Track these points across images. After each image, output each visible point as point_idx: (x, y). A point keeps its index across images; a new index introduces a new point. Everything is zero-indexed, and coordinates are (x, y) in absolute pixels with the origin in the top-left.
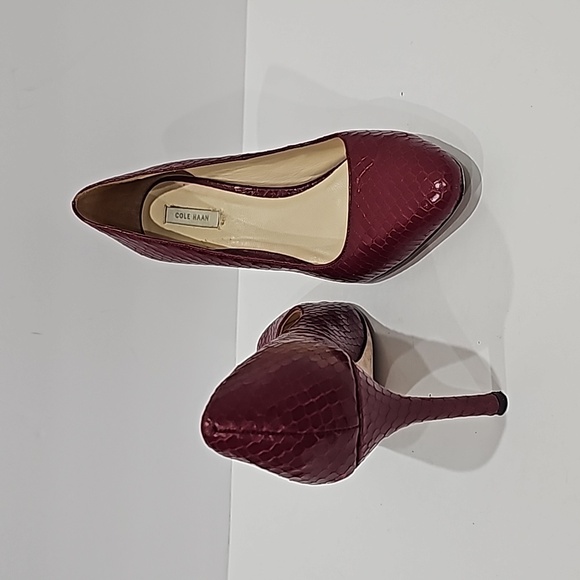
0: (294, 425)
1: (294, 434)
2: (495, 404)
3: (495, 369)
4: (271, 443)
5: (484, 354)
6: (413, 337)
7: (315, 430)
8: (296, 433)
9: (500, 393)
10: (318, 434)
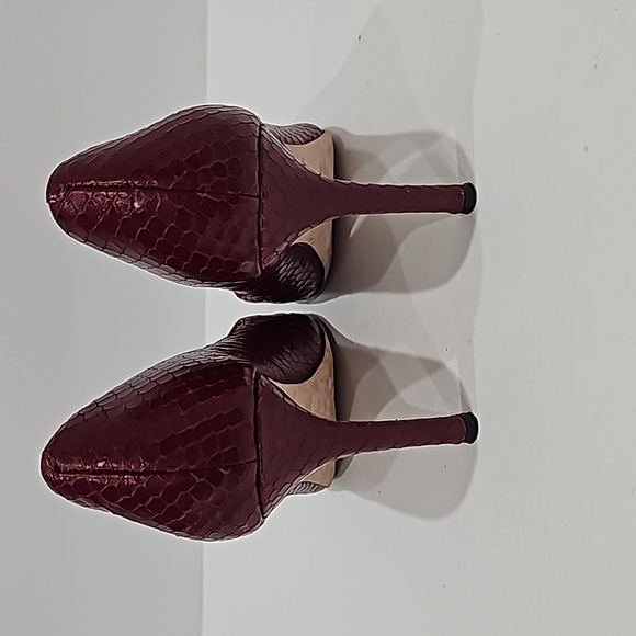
0: (163, 460)
1: (162, 473)
2: (463, 428)
3: (464, 384)
4: (131, 487)
5: (453, 365)
6: (377, 350)
7: (192, 467)
8: (165, 472)
9: (470, 414)
10: (195, 471)
